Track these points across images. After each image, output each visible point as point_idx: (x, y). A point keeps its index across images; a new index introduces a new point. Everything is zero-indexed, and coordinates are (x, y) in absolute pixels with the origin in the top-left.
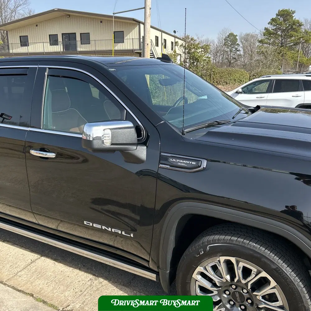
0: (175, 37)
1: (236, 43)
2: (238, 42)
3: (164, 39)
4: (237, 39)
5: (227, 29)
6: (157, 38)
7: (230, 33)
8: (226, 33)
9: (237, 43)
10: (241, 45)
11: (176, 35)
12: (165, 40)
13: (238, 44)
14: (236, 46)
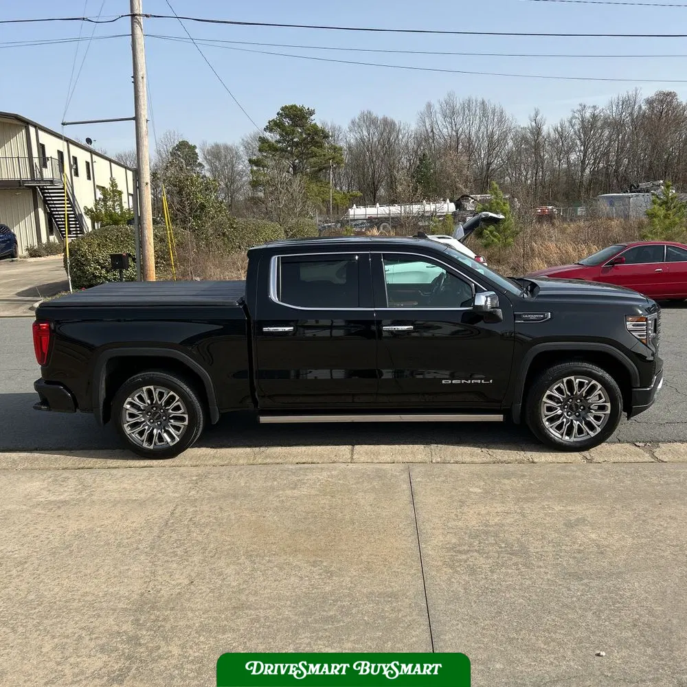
0: (92, 152)
1: (196, 161)
2: (200, 160)
3: (73, 157)
4: (196, 154)
5: (174, 132)
6: (60, 154)
7: (181, 140)
8: (172, 140)
9: (198, 161)
10: (207, 167)
11: (91, 147)
12: (75, 159)
13: (200, 165)
14: (198, 169)
